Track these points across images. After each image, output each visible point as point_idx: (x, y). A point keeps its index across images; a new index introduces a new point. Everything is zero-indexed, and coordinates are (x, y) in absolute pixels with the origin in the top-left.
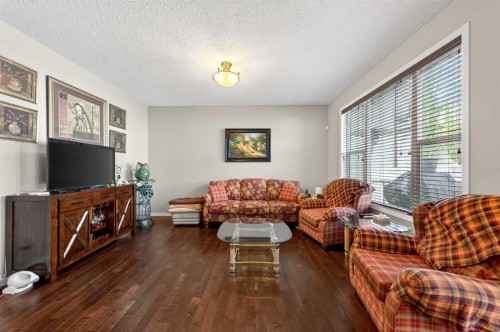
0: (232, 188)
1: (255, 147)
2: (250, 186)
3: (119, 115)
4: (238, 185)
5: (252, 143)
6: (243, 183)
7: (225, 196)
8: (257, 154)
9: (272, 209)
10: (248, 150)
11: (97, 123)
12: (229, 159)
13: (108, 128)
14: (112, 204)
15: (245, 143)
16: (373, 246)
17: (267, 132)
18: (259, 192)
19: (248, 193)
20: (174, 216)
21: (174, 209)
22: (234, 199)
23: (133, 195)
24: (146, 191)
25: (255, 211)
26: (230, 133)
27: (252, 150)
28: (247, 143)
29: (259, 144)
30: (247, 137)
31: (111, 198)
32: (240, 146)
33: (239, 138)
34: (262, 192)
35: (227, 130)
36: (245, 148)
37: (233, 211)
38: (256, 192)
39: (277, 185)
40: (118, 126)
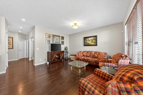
0: (84, 53)
1: (92, 42)
2: (89, 53)
3: (63, 38)
4: (86, 53)
5: (91, 40)
6: (87, 52)
7: (82, 55)
8: (92, 44)
9: (92, 60)
10: (90, 42)
11: (59, 40)
12: (85, 45)
13: (61, 40)
14: (60, 54)
15: (89, 41)
16: (97, 75)
17: (96, 36)
18: (91, 55)
19: (88, 55)
20: (71, 58)
21: (71, 57)
22: (84, 56)
23: (64, 53)
24: (67, 52)
25: (87, 60)
26: (85, 38)
27: (91, 42)
28: (90, 40)
29: (93, 41)
30: (90, 39)
31: (59, 53)
32: (88, 42)
33: (87, 39)
34: (92, 55)
35: (84, 38)
36: (89, 42)
37: (81, 59)
38: (90, 55)
39: (98, 53)
40: (63, 40)
